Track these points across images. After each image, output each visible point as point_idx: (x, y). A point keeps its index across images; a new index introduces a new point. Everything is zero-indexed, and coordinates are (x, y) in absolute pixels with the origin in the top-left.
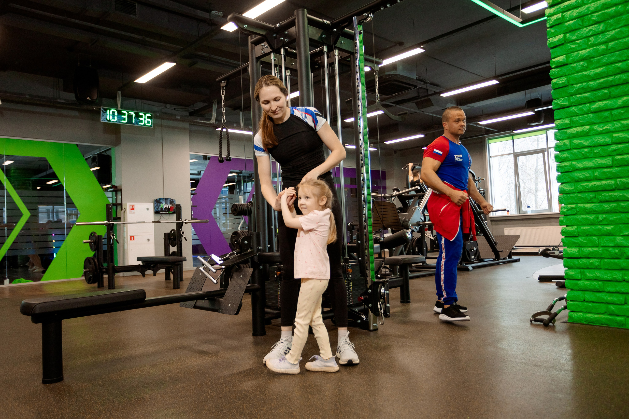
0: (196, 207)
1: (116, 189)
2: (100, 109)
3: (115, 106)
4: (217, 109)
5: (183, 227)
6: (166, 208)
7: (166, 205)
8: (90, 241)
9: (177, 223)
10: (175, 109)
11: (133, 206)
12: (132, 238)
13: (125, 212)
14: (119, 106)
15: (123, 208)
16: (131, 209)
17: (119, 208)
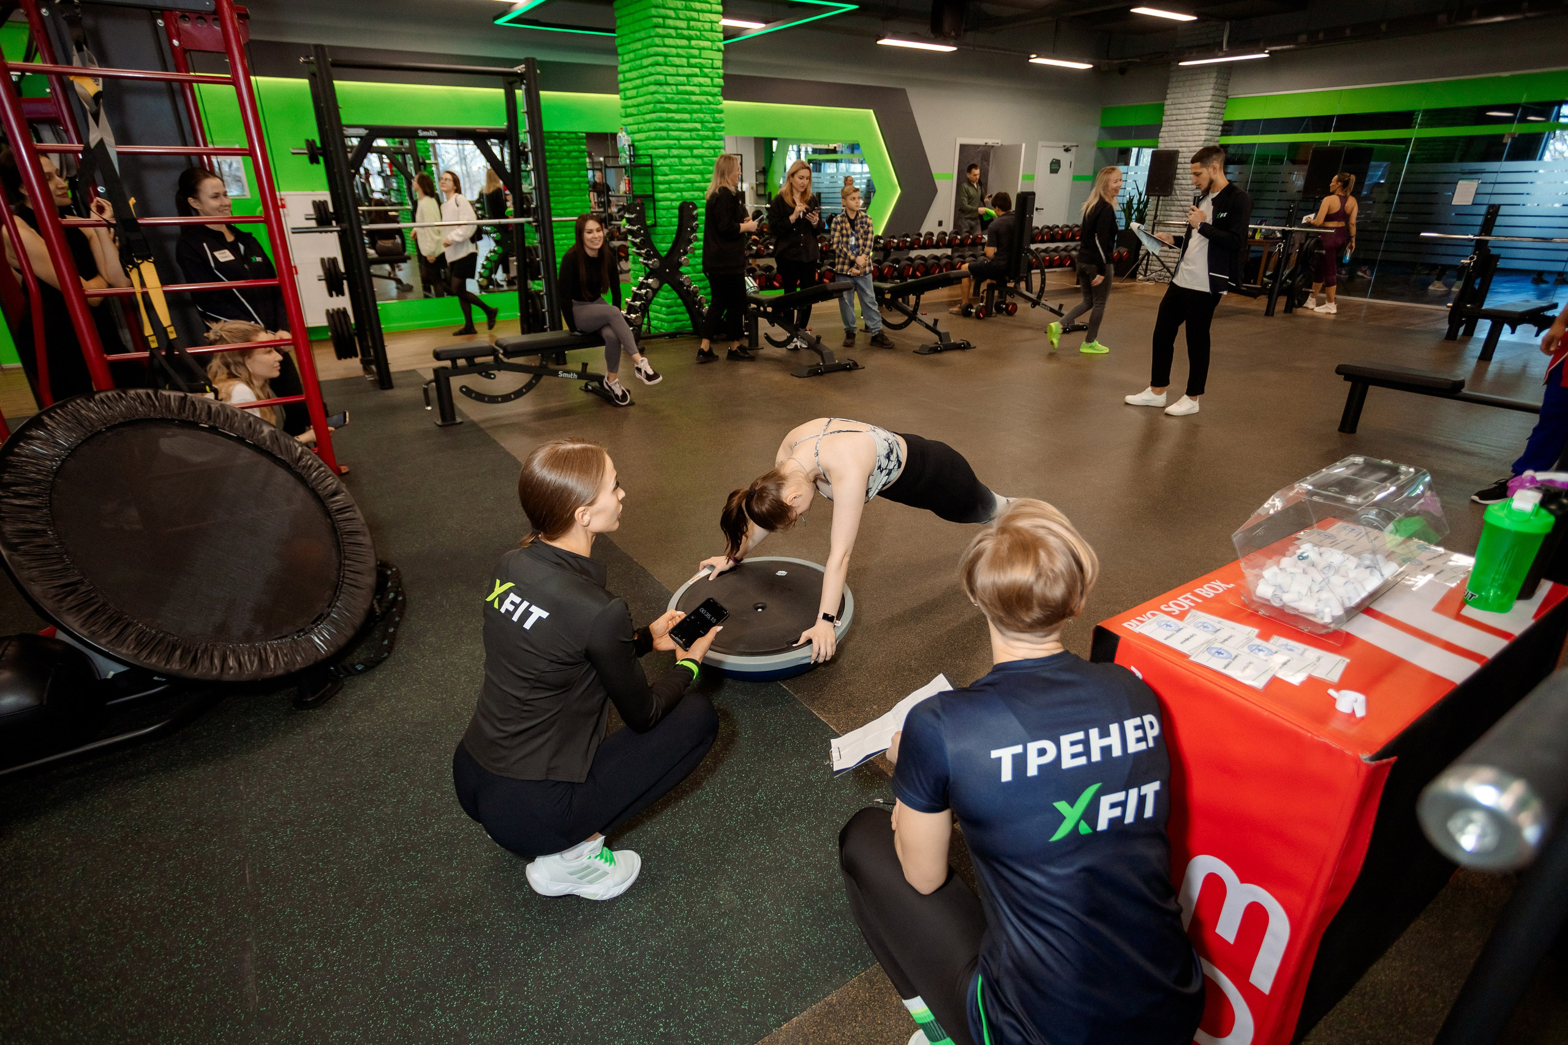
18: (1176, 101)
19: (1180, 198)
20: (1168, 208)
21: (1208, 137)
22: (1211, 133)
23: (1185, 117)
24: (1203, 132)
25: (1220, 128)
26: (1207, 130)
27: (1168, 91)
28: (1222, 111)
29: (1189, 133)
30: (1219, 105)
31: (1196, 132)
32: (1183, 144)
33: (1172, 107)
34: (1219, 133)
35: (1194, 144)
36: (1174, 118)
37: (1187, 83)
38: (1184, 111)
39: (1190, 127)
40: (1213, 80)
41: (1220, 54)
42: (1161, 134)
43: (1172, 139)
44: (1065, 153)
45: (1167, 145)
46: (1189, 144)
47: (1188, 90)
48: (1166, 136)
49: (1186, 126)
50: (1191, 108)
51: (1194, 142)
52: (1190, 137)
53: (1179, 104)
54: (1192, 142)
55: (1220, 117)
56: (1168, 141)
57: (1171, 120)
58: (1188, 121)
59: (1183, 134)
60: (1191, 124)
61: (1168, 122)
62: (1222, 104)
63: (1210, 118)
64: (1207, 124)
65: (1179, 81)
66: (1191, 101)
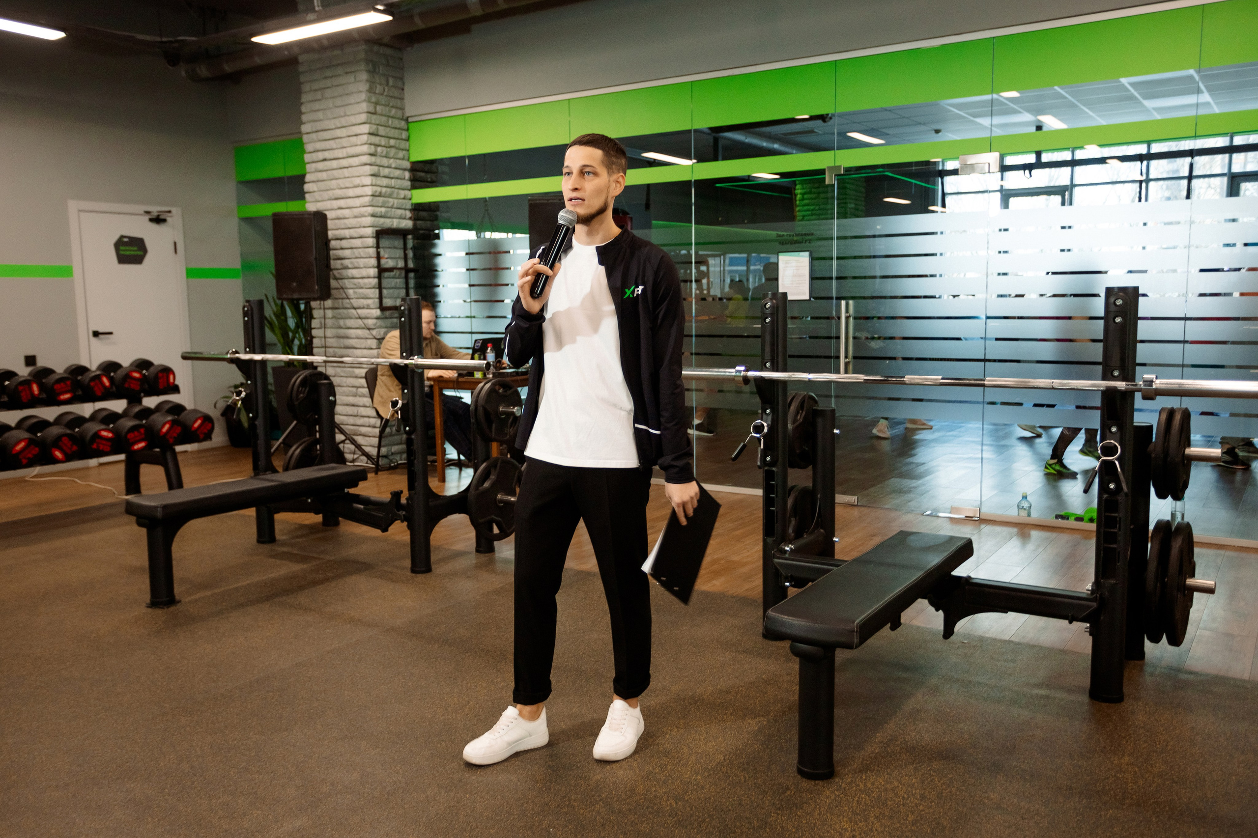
18: (319, 125)
19: (355, 302)
20: (341, 322)
21: (379, 189)
22: (385, 182)
23: (336, 153)
24: (368, 180)
25: (407, 175)
26: (373, 175)
27: (303, 109)
28: (403, 144)
29: (347, 182)
30: (396, 133)
31: (357, 181)
32: (342, 203)
33: (314, 136)
34: (408, 184)
35: (357, 202)
36: (321, 155)
37: (328, 93)
38: (332, 144)
39: (346, 171)
40: (364, 87)
41: (311, 16)
42: (307, 187)
43: (326, 195)
44: (154, 226)
45: (319, 205)
46: (350, 202)
47: (331, 105)
48: (316, 189)
49: (340, 171)
50: (341, 138)
51: (357, 199)
52: (350, 190)
53: (323, 130)
54: (355, 199)
55: (401, 154)
56: (320, 199)
57: (316, 160)
58: (341, 161)
59: (339, 185)
60: (347, 165)
61: (314, 165)
62: (397, 131)
63: (371, 155)
64: (370, 165)
65: (315, 90)
66: (339, 125)
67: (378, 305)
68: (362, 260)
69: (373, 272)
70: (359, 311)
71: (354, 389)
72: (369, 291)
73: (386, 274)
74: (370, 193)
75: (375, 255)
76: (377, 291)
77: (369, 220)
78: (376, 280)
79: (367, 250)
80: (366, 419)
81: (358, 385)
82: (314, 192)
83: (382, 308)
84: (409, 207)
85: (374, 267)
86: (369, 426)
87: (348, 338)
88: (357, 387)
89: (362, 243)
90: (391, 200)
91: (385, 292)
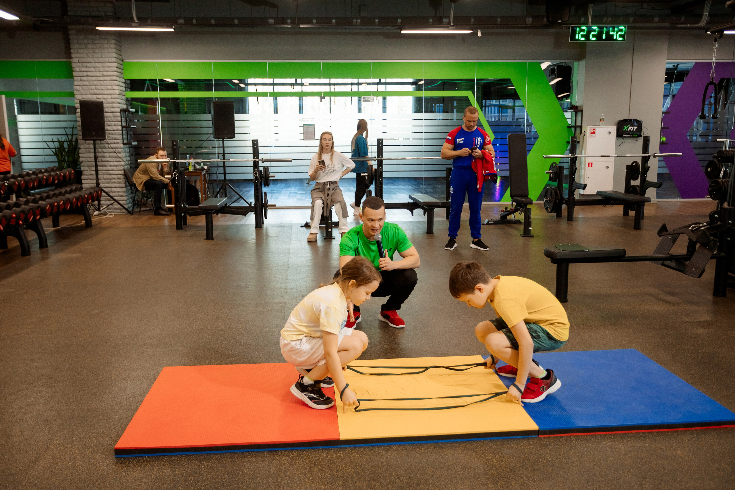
0: (668, 128)
1: (576, 110)
2: (569, 28)
3: (585, 23)
4: (710, 6)
5: (649, 162)
6: (630, 130)
7: (631, 127)
8: (551, 171)
9: (643, 157)
10: (653, 8)
11: (593, 130)
12: (590, 164)
13: (584, 135)
14: (590, 21)
15: (583, 132)
16: (592, 133)
17: (578, 130)
18: (83, 60)
19: (109, 141)
20: (100, 150)
21: (120, 91)
22: (120, 88)
23: (95, 74)
24: (116, 87)
25: (124, 85)
26: (118, 85)
27: (72, 51)
29: (103, 88)
31: (110, 87)
32: (100, 96)
33: (80, 64)
34: (124, 89)
35: (110, 97)
36: (85, 74)
37: (89, 46)
38: (93, 69)
39: (102, 82)
41: (133, 24)
43: (88, 92)
45: (84, 97)
46: (105, 96)
47: (92, 52)
48: (81, 89)
49: (98, 82)
50: (99, 67)
51: (109, 96)
52: (105, 91)
53: (86, 62)
54: (108, 95)
55: (122, 76)
56: (84, 94)
57: (81, 75)
58: (99, 77)
59: (98, 88)
60: (103, 80)
61: (79, 78)
62: (121, 65)
63: (117, 76)
64: (117, 80)
65: (81, 44)
66: (97, 61)
67: (122, 142)
68: (113, 122)
69: (120, 128)
70: (112, 145)
71: (109, 180)
72: (118, 136)
73: (124, 129)
74: (118, 93)
75: (120, 120)
76: (122, 136)
77: (118, 105)
78: (121, 132)
79: (116, 118)
80: (117, 194)
81: (111, 178)
82: (80, 90)
83: (124, 144)
84: (125, 99)
85: (120, 126)
86: (119, 196)
87: (104, 157)
88: (111, 179)
89: (113, 115)
90: (122, 96)
91: (124, 136)
